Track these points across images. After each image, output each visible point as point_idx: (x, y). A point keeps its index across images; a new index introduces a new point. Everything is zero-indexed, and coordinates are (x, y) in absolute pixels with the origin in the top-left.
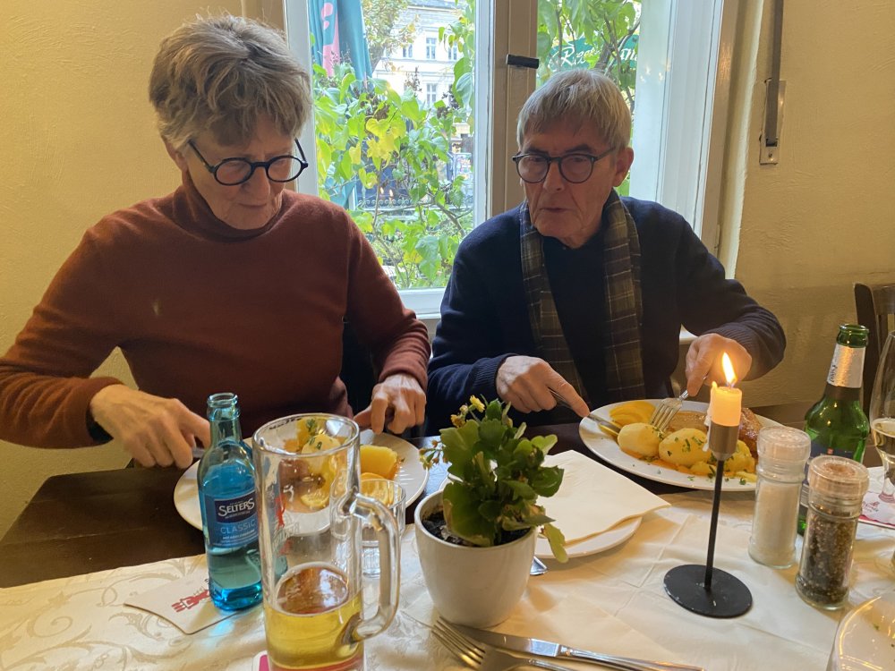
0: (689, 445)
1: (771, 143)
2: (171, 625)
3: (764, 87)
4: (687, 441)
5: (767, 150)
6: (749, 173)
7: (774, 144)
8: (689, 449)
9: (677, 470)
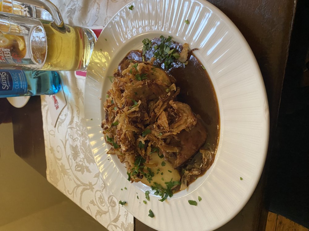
2: (63, 110)
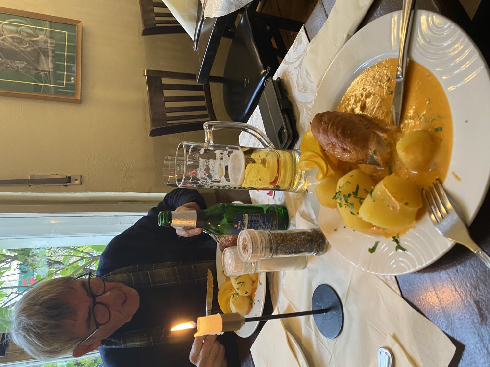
0: (240, 283)
1: (69, 179)
3: (34, 187)
4: (238, 284)
5: (73, 182)
6: (86, 191)
7: (69, 178)
8: (243, 283)
9: (256, 288)
